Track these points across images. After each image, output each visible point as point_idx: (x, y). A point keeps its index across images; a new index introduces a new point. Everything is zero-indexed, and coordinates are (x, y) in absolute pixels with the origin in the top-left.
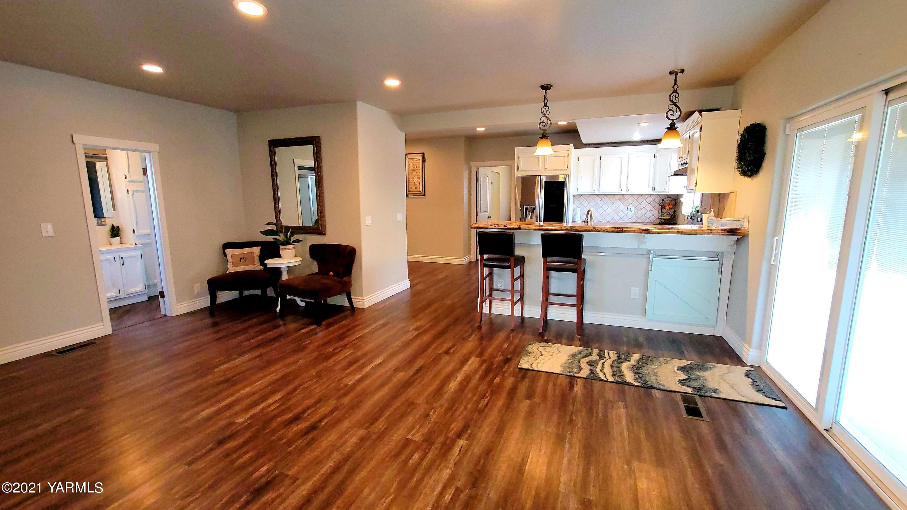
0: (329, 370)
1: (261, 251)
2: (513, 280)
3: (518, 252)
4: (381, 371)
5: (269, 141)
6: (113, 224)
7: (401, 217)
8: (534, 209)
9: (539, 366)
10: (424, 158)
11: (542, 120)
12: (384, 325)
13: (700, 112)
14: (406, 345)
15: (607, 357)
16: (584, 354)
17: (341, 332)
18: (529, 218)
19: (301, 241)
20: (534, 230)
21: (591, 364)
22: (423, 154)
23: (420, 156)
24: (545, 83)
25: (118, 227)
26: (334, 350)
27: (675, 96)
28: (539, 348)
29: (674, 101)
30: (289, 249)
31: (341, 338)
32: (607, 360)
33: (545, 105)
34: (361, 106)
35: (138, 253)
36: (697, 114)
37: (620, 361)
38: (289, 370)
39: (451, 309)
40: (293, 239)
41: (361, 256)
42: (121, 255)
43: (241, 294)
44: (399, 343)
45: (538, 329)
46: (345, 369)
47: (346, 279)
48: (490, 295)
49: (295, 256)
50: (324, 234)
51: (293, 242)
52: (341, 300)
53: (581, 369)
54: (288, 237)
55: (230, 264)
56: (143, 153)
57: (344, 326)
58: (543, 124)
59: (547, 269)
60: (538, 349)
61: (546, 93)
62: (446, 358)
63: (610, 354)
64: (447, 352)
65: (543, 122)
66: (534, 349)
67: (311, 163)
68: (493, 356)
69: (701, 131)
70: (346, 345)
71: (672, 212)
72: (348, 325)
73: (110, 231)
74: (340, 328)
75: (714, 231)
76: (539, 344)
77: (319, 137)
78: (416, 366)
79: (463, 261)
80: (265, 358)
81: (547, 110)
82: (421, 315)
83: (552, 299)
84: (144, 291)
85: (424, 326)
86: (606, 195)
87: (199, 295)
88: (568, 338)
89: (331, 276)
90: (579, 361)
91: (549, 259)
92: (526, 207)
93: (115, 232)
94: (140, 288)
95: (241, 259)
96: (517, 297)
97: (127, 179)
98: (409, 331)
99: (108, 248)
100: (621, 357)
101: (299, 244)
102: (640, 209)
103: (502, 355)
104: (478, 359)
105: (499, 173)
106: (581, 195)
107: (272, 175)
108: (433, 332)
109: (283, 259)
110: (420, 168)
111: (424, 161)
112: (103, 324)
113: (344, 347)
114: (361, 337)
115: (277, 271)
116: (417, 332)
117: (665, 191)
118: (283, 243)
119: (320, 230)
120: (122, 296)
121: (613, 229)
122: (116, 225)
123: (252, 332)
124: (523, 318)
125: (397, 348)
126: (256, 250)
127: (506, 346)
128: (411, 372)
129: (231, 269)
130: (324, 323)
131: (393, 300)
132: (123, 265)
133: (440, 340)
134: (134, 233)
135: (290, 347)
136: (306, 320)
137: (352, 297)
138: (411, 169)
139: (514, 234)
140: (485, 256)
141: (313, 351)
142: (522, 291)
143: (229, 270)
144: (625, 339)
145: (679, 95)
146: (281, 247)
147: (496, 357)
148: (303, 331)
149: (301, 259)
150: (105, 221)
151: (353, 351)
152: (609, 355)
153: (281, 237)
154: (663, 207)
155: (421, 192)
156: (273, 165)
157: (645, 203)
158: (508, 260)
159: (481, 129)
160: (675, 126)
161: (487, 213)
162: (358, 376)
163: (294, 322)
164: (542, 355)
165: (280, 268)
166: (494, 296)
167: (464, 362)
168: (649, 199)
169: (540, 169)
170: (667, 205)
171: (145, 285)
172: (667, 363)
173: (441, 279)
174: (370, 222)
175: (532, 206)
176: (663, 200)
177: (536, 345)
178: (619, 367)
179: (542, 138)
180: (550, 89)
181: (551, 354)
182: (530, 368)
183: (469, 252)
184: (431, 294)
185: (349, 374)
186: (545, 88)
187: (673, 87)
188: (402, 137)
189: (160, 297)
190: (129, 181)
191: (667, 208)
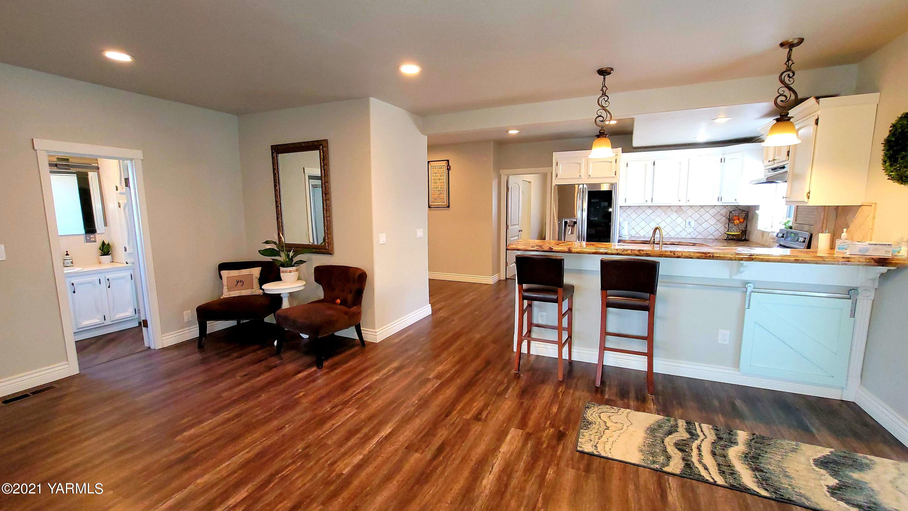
0: (321, 444)
1: (261, 274)
2: (561, 316)
3: (567, 280)
4: (389, 449)
5: (272, 146)
6: (103, 241)
7: (422, 233)
8: (575, 223)
9: (607, 449)
10: (448, 165)
11: (600, 114)
12: (398, 369)
13: (817, 98)
14: (424, 403)
15: (702, 437)
16: (666, 428)
17: (345, 378)
18: (570, 233)
19: (306, 262)
20: (589, 253)
21: (682, 446)
22: (448, 161)
23: (444, 163)
24: (604, 65)
25: (108, 244)
26: (333, 408)
27: (789, 76)
28: (602, 415)
29: (788, 82)
30: (290, 272)
31: (344, 387)
32: (703, 440)
33: (602, 95)
34: (375, 104)
35: (127, 274)
36: (812, 100)
37: (722, 443)
38: (268, 442)
39: (480, 347)
40: (296, 259)
41: (373, 279)
42: (108, 277)
43: (238, 322)
44: (415, 400)
45: (594, 382)
46: (340, 444)
47: (354, 309)
48: (529, 331)
49: (298, 280)
50: (331, 254)
51: (295, 263)
52: (350, 333)
53: (669, 458)
54: (290, 257)
55: (225, 288)
56: (125, 161)
57: (351, 369)
58: (601, 119)
59: (607, 304)
60: (600, 417)
61: (604, 78)
62: (476, 428)
63: (704, 429)
64: (477, 418)
65: (600, 116)
66: (595, 416)
67: (317, 172)
68: (539, 428)
69: (817, 123)
70: (347, 402)
71: (742, 227)
72: (355, 368)
73: (100, 249)
74: (344, 373)
75: (852, 260)
76: (599, 407)
77: (326, 141)
78: (437, 442)
79: (491, 280)
80: (244, 419)
81: (606, 101)
82: (444, 355)
83: (611, 342)
84: (134, 316)
85: (447, 372)
86: (659, 207)
87: (189, 324)
88: (637, 399)
89: (337, 304)
90: (663, 442)
91: (609, 292)
92: (566, 220)
93: (105, 250)
94: (129, 313)
95: (238, 282)
96: (565, 336)
97: (119, 191)
98: (428, 380)
99: (96, 268)
100: (722, 436)
101: (303, 266)
102: (701, 223)
103: (552, 425)
104: (520, 432)
105: (530, 182)
106: (630, 207)
107: (275, 186)
108: (459, 382)
109: (283, 284)
110: (445, 177)
111: (449, 169)
112: (67, 362)
113: (345, 403)
114: (369, 388)
115: (277, 299)
116: (439, 382)
117: (735, 201)
118: (283, 265)
119: (327, 249)
120: (108, 322)
121: (699, 255)
122: (106, 243)
123: (238, 377)
124: (571, 362)
125: (413, 409)
126: (256, 272)
127: (555, 409)
128: (429, 455)
129: (227, 294)
130: (326, 364)
131: (411, 332)
132: (109, 287)
133: (468, 396)
134: (125, 250)
135: (278, 403)
136: (307, 359)
137: (362, 328)
138: (434, 178)
139: (563, 259)
140: (525, 286)
141: (305, 410)
142: (570, 329)
143: (223, 295)
144: (716, 403)
145: (794, 74)
146: (282, 269)
147: (544, 429)
148: (300, 375)
149: (304, 283)
150: (95, 238)
151: (355, 411)
152: (702, 431)
153: (282, 258)
154: (730, 220)
155: (445, 203)
156: (276, 174)
157: (707, 216)
158: (555, 292)
159: (513, 132)
160: (788, 116)
161: (517, 226)
162: (357, 458)
163: (293, 361)
164: (608, 428)
165: (280, 294)
166: (534, 335)
167: (501, 436)
168: (713, 211)
169: (582, 176)
170: (736, 218)
171: (135, 309)
172: (794, 450)
173: (468, 303)
174: (385, 240)
175: (572, 220)
176: (730, 212)
177: (596, 409)
178: (725, 457)
179: (598, 136)
180: (609, 73)
181: (620, 426)
182: (596, 453)
183: (498, 271)
184: (456, 325)
185: (344, 454)
186: (603, 72)
187: (786, 64)
188: (424, 141)
189: (144, 327)
190: (120, 193)
191: (737, 222)
